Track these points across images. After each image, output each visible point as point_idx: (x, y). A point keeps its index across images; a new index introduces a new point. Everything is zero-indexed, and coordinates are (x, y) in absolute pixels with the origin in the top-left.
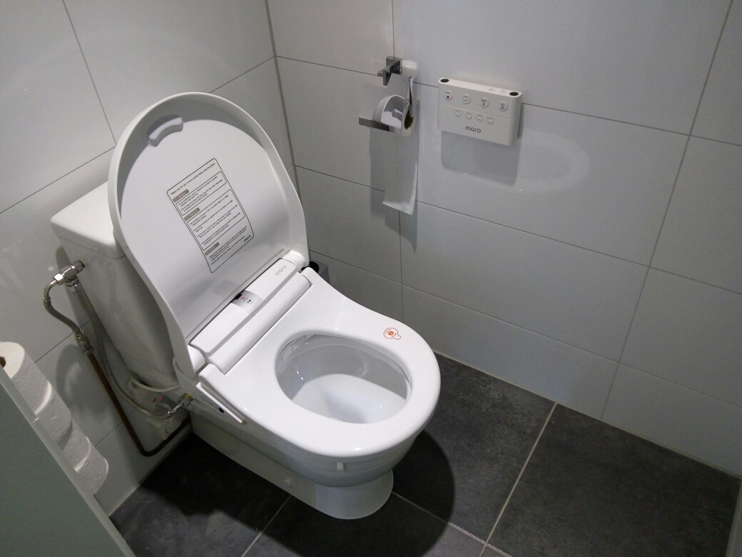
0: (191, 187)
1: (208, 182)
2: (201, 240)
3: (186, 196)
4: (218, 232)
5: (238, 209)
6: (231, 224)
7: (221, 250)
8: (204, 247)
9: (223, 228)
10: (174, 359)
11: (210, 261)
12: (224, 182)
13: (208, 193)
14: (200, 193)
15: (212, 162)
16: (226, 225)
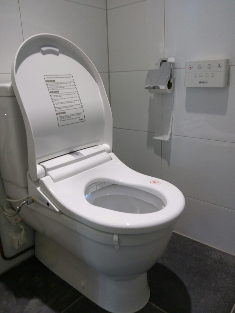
0: (57, 80)
1: (66, 83)
2: (56, 106)
3: (54, 83)
4: (66, 107)
5: (79, 102)
6: (74, 107)
7: (66, 116)
8: (57, 110)
11: (59, 118)
12: (74, 87)
13: (65, 87)
14: (61, 85)
15: (70, 76)
16: (71, 106)
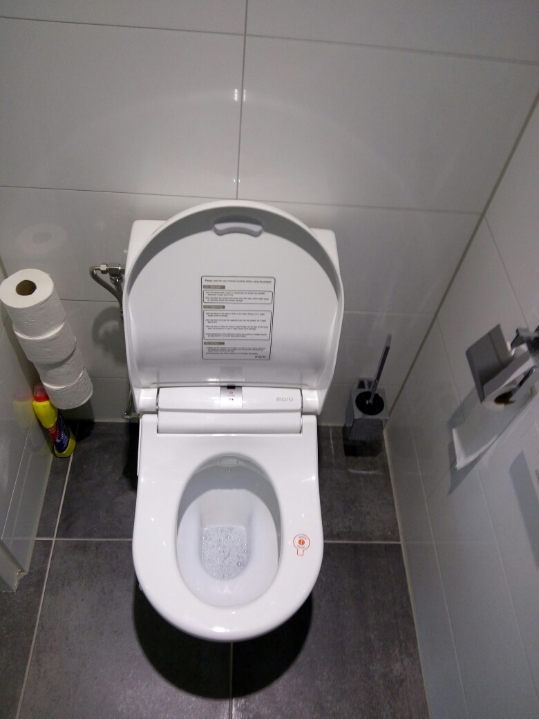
0: (229, 286)
2: (207, 331)
3: (221, 291)
4: (229, 335)
5: (267, 331)
6: (248, 337)
7: (224, 349)
8: (206, 337)
9: (238, 335)
11: (206, 350)
12: (270, 301)
13: (244, 301)
14: (235, 296)
16: (243, 335)
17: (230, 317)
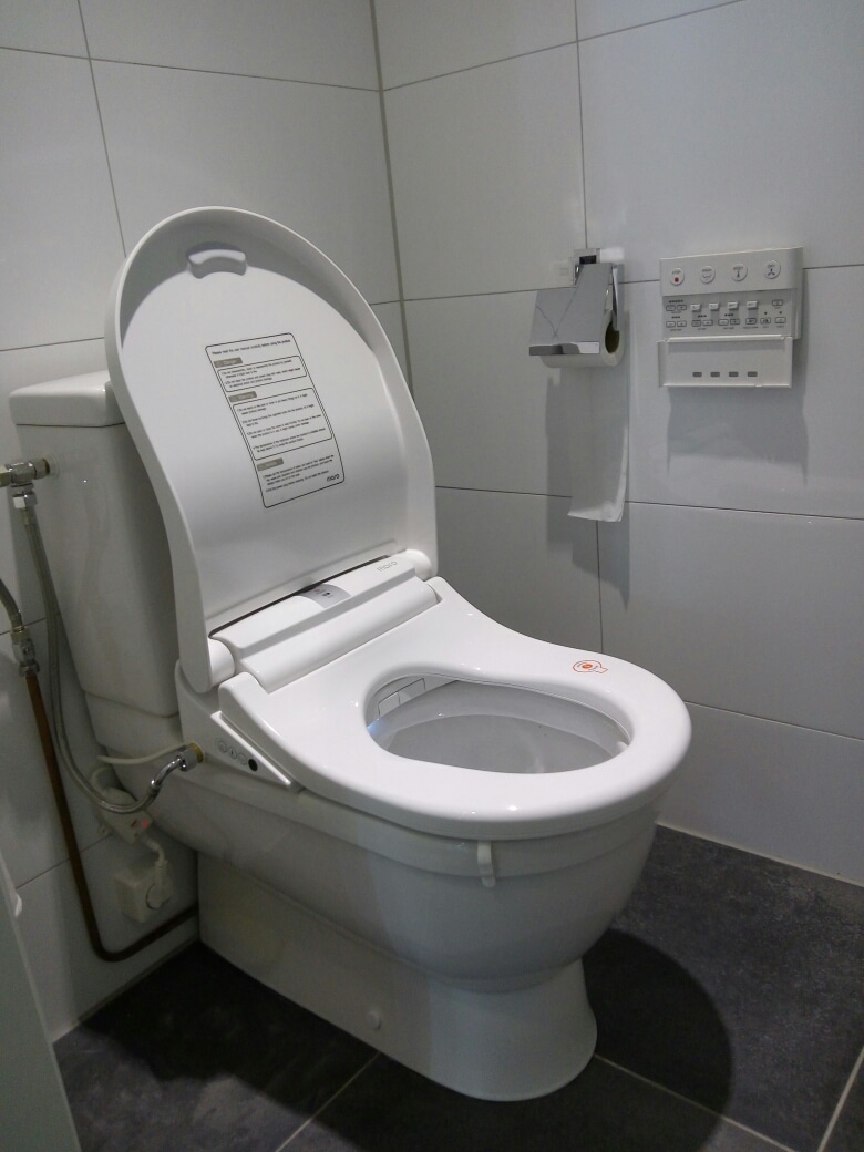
0: (246, 358)
1: (276, 362)
2: (253, 442)
3: (237, 367)
4: (284, 442)
6: (307, 439)
7: (286, 473)
8: (257, 455)
9: (293, 439)
10: (177, 664)
11: (264, 482)
12: (302, 372)
13: (275, 378)
14: (261, 372)
15: (286, 337)
16: (299, 438)
17: (271, 410)
